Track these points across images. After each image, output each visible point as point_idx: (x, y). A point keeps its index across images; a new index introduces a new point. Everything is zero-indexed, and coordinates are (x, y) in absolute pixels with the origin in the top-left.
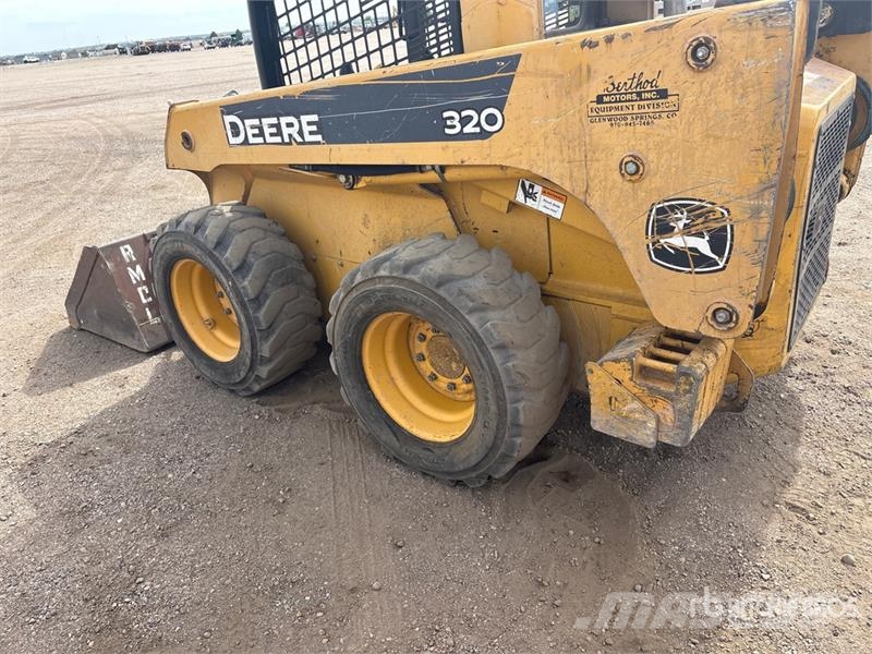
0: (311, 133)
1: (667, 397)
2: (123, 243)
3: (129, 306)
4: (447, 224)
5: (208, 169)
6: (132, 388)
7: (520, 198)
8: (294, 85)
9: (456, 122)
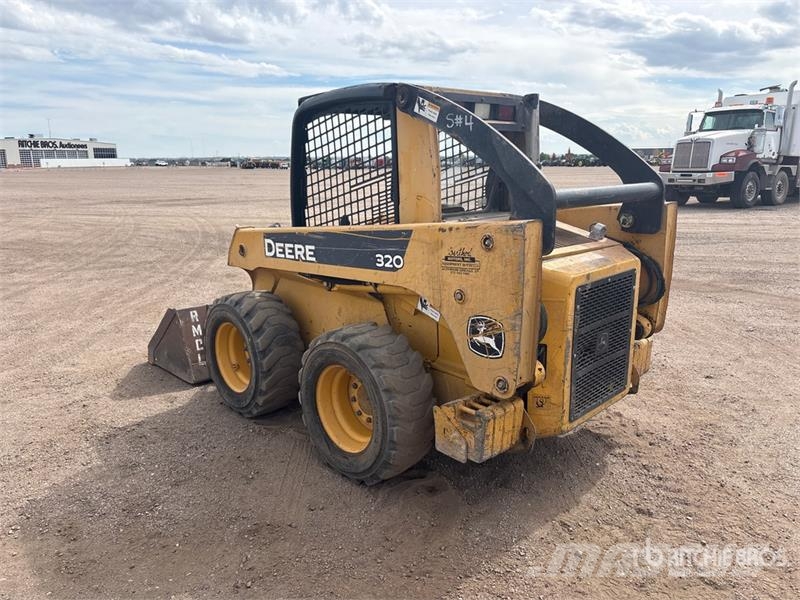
0: (310, 256)
1: (471, 430)
2: (193, 309)
3: (188, 351)
4: (382, 319)
5: (252, 269)
6: (177, 405)
7: (419, 307)
8: (311, 227)
9: (382, 261)
